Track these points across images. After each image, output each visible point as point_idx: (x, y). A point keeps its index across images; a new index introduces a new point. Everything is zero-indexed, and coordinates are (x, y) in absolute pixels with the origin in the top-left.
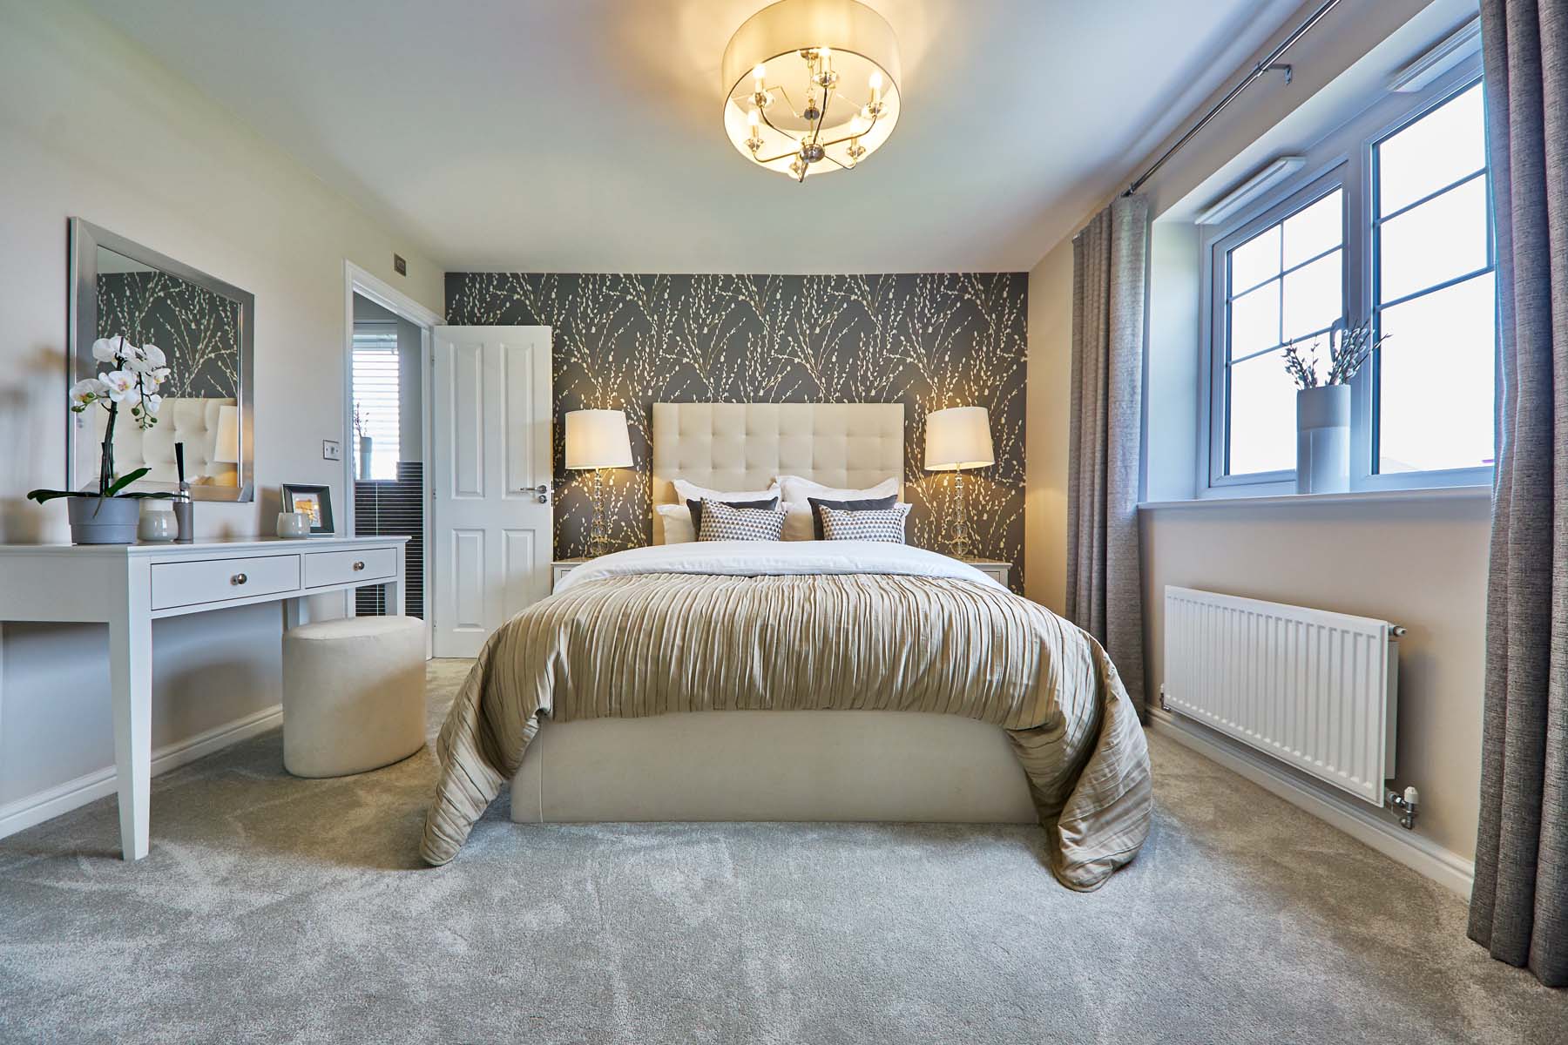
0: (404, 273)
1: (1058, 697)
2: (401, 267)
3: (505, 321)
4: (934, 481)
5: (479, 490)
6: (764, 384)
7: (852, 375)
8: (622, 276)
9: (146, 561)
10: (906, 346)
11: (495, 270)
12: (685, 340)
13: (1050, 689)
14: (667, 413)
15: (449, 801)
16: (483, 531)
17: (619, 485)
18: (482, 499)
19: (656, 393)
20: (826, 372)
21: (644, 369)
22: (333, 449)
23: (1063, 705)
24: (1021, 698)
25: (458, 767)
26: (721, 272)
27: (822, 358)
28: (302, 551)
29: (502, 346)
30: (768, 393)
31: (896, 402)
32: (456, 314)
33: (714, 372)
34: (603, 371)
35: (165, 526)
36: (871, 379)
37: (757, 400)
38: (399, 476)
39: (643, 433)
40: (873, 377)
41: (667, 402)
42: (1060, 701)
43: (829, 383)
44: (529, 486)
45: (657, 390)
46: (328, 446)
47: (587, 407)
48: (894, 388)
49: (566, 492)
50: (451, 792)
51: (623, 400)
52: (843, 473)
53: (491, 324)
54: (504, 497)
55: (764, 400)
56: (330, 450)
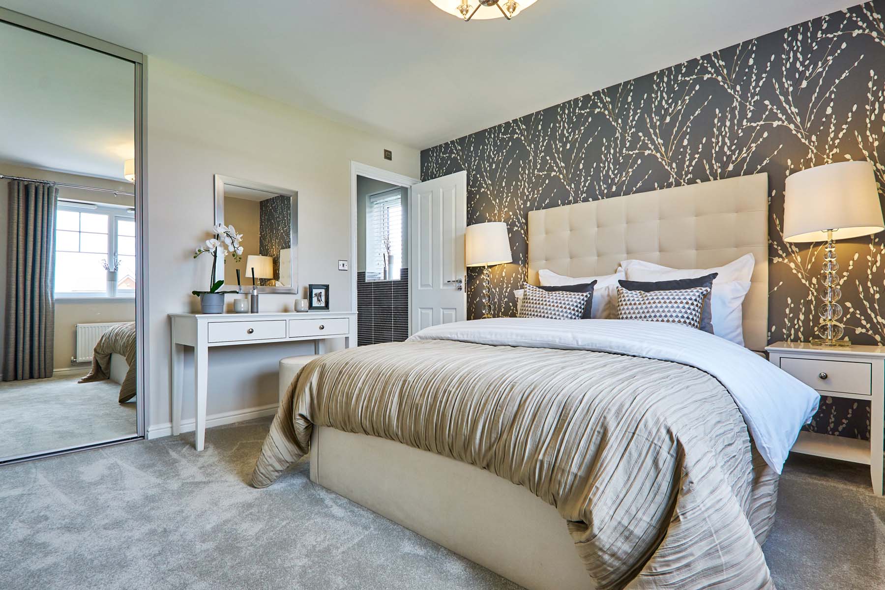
0: (390, 159)
1: (595, 494)
2: (388, 155)
3: (448, 172)
4: (812, 254)
5: (431, 285)
6: (616, 180)
7: (706, 154)
8: (511, 122)
9: (206, 321)
10: (772, 109)
11: (442, 142)
12: (553, 158)
13: (592, 484)
14: (537, 217)
15: (264, 454)
16: (432, 309)
17: (509, 276)
18: (431, 288)
19: (532, 205)
20: (678, 158)
21: (525, 188)
22: (343, 265)
23: (595, 504)
24: (568, 487)
25: (270, 437)
26: (579, 94)
27: (673, 143)
28: (287, 319)
29: (441, 190)
30: (620, 186)
31: (759, 172)
32: (426, 175)
33: (575, 179)
34: (498, 195)
35: (242, 306)
36: (728, 153)
37: (611, 195)
38: (401, 277)
39: (523, 236)
40: (731, 151)
41: (540, 209)
42: (595, 500)
43: (680, 167)
44: (454, 280)
45: (533, 201)
46: (341, 263)
47: (490, 221)
48: (757, 158)
49: (478, 282)
50: (265, 450)
51: (511, 213)
52: (693, 253)
53: (441, 176)
54: (441, 287)
55: (617, 194)
56: (342, 265)
